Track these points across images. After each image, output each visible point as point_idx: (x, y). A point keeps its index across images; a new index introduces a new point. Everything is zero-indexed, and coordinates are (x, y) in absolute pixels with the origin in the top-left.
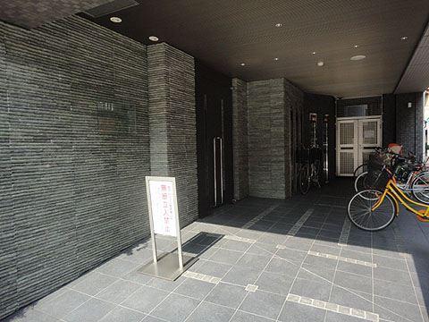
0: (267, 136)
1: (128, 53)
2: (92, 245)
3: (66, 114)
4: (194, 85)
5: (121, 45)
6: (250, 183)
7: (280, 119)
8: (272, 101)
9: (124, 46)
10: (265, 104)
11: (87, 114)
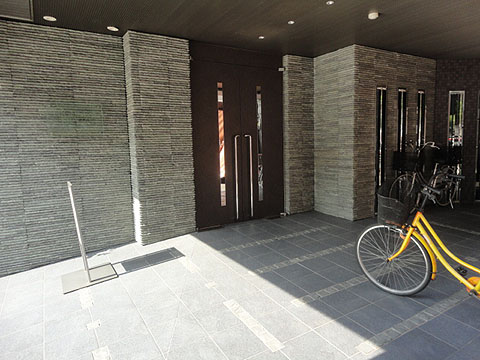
0: (334, 130)
1: (92, 49)
2: (45, 243)
3: (10, 119)
4: (188, 73)
5: (81, 42)
6: (316, 194)
7: (348, 106)
8: (341, 81)
9: (85, 43)
10: (334, 86)
11: (35, 118)
